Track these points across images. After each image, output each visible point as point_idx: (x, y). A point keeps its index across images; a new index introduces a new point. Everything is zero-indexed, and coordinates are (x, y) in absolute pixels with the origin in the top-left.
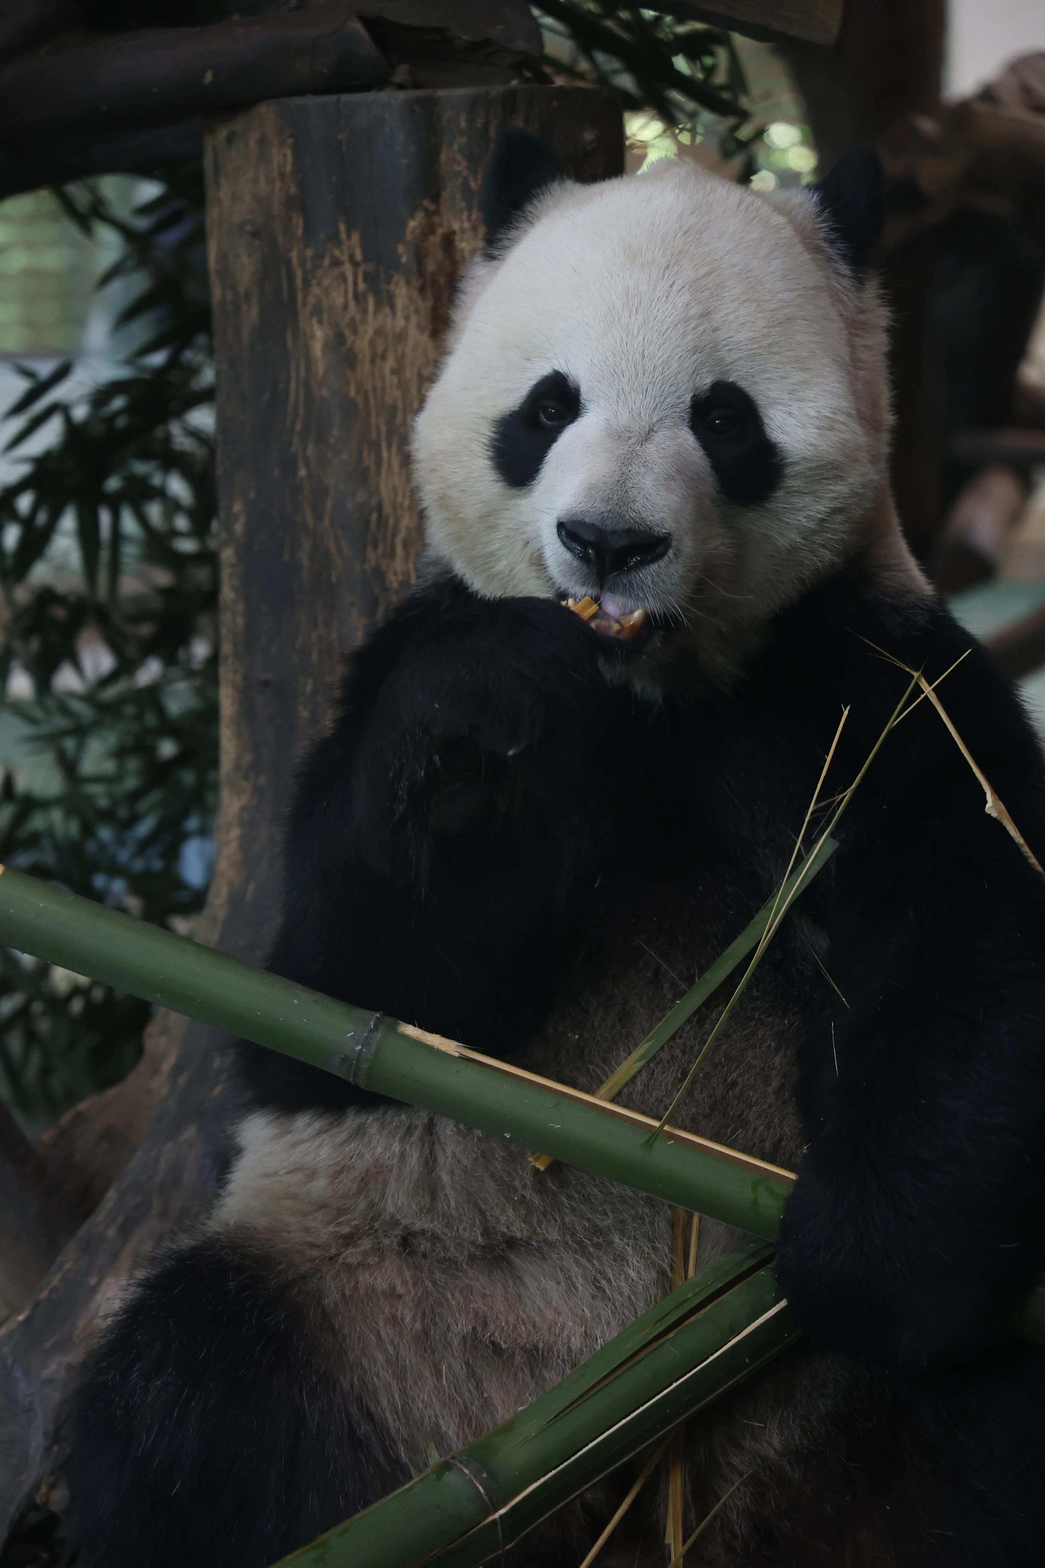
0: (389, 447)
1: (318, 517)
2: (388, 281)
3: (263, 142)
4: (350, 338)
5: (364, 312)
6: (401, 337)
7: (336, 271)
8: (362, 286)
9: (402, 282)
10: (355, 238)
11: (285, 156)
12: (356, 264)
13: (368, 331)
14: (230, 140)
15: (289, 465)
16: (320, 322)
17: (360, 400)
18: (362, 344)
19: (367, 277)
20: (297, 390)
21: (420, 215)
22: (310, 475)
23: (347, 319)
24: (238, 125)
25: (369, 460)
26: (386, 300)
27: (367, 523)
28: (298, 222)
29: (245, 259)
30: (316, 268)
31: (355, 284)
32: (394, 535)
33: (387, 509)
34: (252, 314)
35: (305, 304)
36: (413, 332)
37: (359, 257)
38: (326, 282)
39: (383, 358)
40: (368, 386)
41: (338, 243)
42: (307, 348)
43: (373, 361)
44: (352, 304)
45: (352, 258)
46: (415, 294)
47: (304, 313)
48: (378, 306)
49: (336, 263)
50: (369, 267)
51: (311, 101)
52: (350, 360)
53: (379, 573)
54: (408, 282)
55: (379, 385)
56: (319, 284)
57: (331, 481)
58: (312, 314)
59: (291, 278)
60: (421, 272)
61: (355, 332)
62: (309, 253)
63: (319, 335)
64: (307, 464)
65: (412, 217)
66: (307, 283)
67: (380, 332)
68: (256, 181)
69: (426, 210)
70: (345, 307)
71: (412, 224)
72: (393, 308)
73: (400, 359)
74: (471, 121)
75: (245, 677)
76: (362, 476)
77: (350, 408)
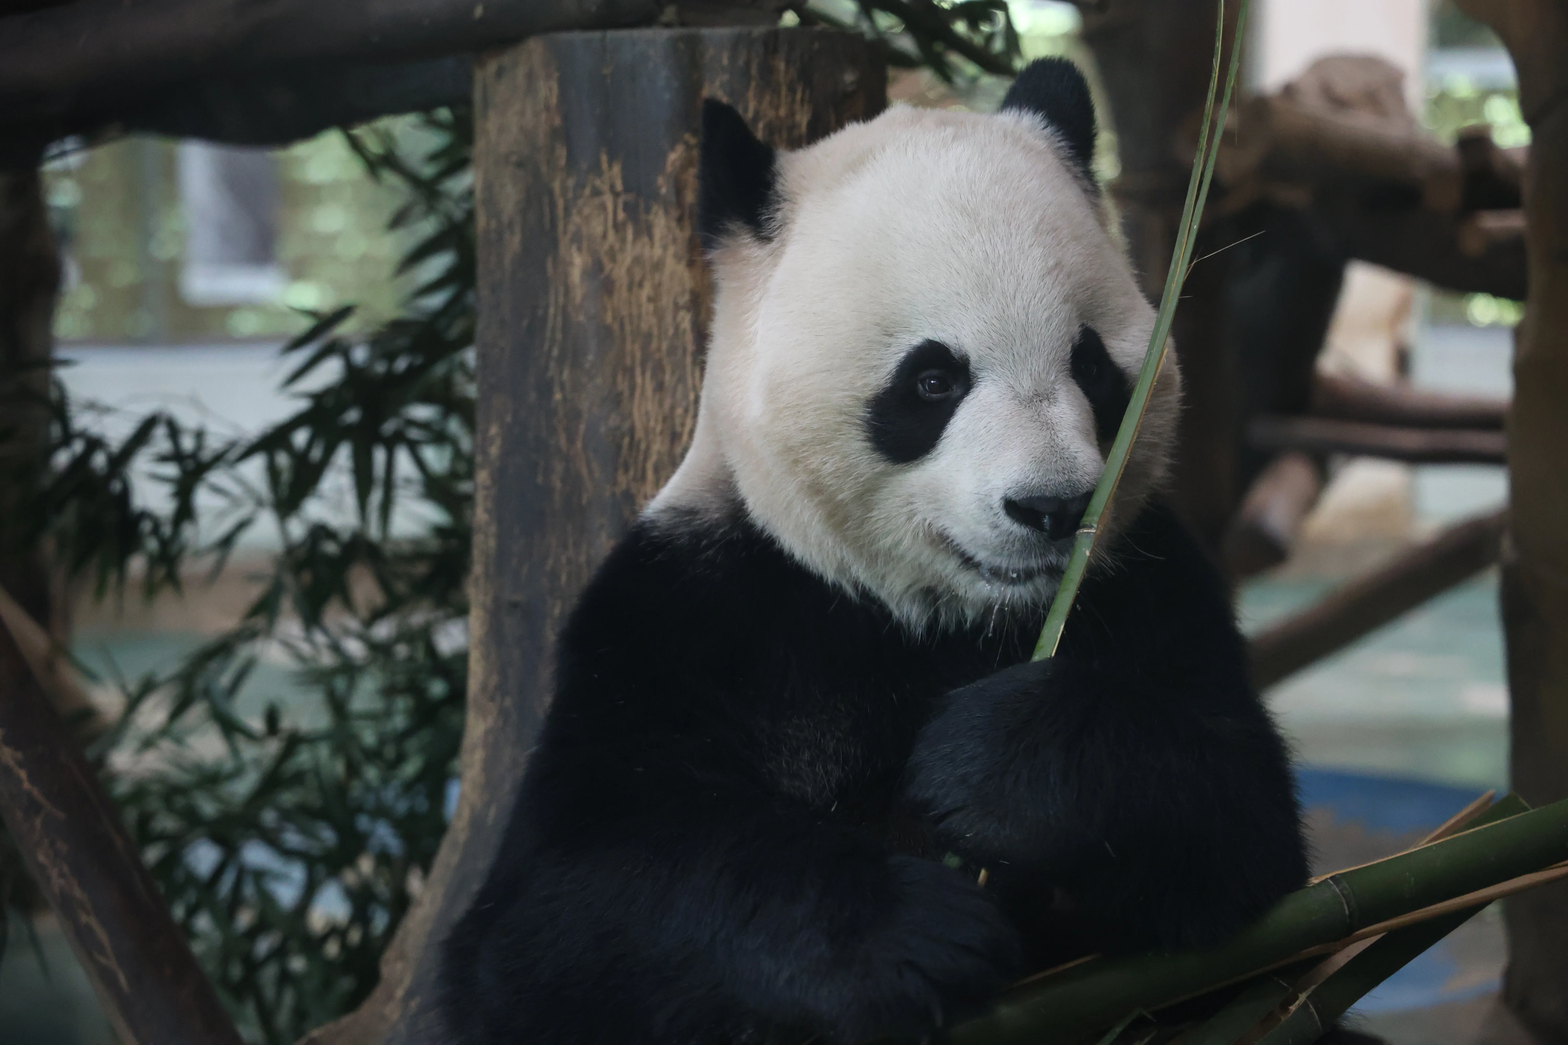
0: (643, 373)
1: (571, 440)
2: (648, 211)
3: (530, 76)
4: (608, 266)
5: (623, 241)
6: (658, 266)
7: (597, 201)
8: (621, 216)
9: (661, 213)
10: (617, 169)
11: (550, 89)
12: (616, 195)
13: (627, 259)
14: (499, 74)
15: (545, 389)
16: (579, 249)
17: (616, 327)
18: (620, 272)
19: (627, 207)
20: (555, 316)
21: (680, 148)
22: (565, 399)
23: (606, 247)
24: (506, 59)
25: (623, 385)
26: (645, 230)
27: (619, 447)
28: (561, 153)
29: (509, 189)
30: (576, 197)
31: (615, 214)
32: (645, 459)
33: (639, 434)
34: (514, 242)
35: (565, 232)
36: (670, 261)
37: (619, 186)
38: (586, 211)
39: (641, 285)
40: (624, 312)
41: (599, 174)
42: (566, 275)
43: (630, 288)
44: (611, 232)
45: (612, 188)
46: (673, 224)
47: (564, 242)
48: (637, 235)
49: (597, 193)
50: (630, 197)
51: (577, 36)
52: (608, 287)
53: (629, 497)
54: (667, 212)
55: (635, 312)
56: (580, 212)
57: (584, 405)
58: (572, 242)
59: (553, 205)
60: (679, 203)
61: (613, 259)
62: (571, 182)
63: (578, 263)
64: (562, 388)
65: (672, 148)
66: (567, 212)
67: (637, 260)
68: (522, 113)
69: (686, 144)
70: (605, 236)
71: (672, 156)
72: (651, 237)
73: (657, 287)
74: (733, 58)
75: (496, 600)
76: (616, 401)
77: (606, 334)
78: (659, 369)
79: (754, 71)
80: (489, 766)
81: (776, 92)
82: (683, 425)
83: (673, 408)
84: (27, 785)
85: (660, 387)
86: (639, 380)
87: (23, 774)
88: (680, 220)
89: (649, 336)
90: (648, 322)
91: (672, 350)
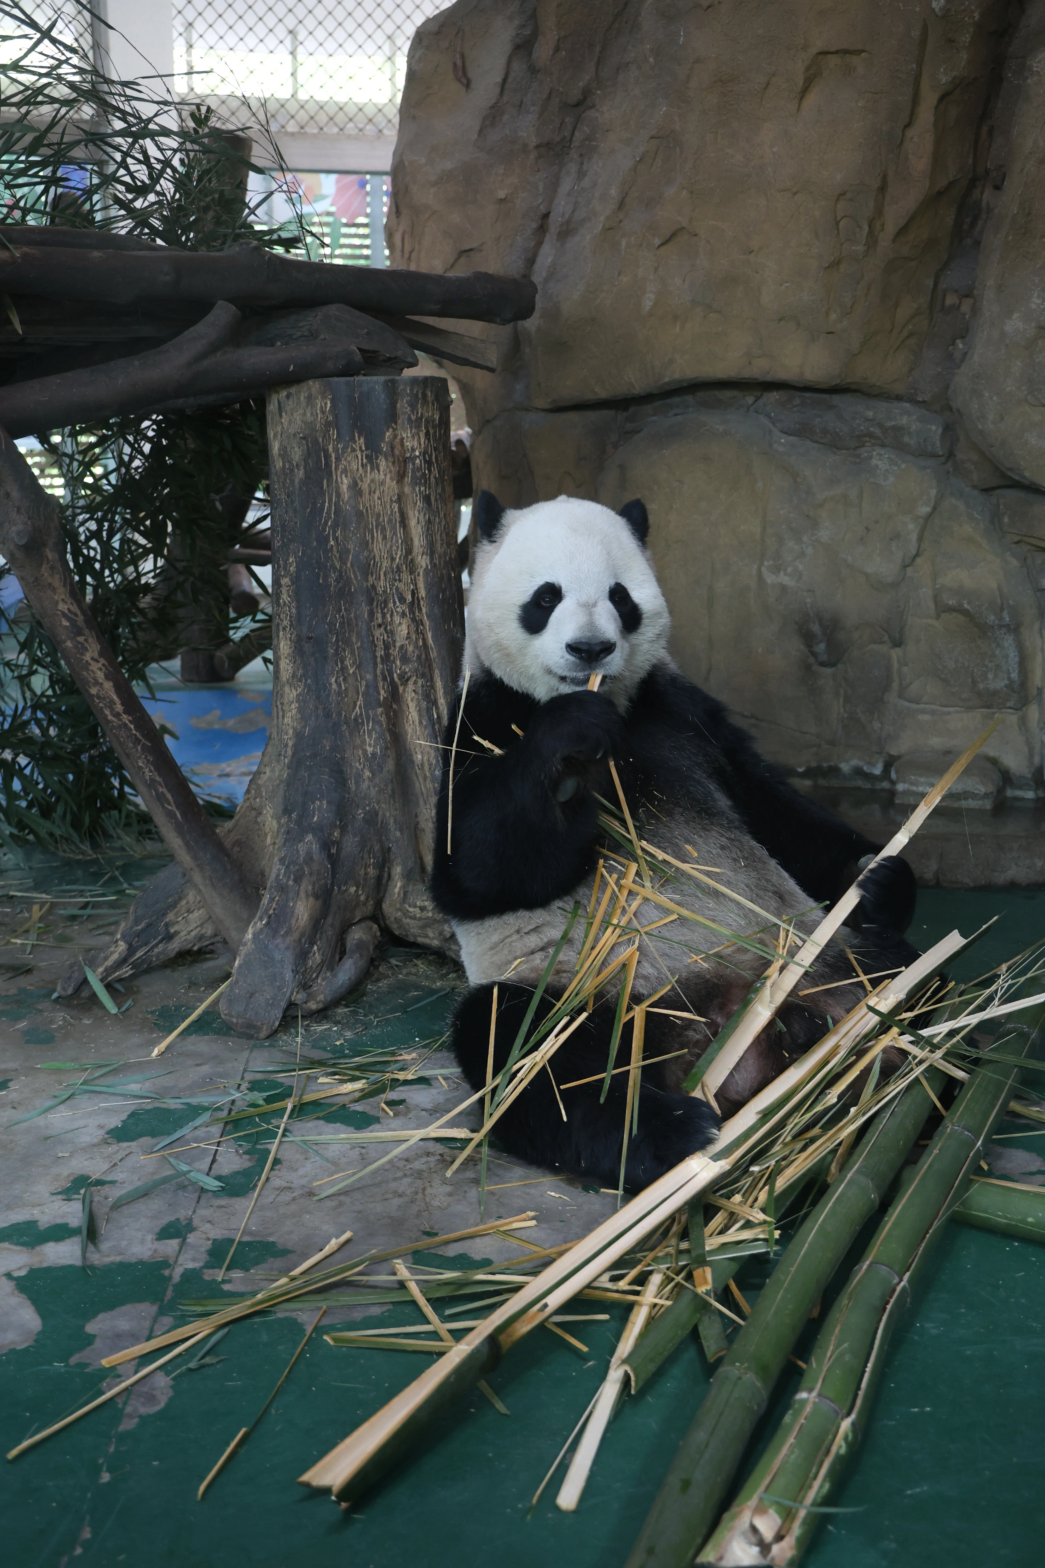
0: (377, 532)
1: (344, 563)
2: (377, 458)
3: (310, 398)
4: (360, 483)
5: (367, 472)
6: (382, 483)
7: (353, 454)
8: (365, 461)
9: (383, 460)
10: (362, 440)
11: (326, 404)
12: (362, 451)
13: (368, 480)
14: (288, 397)
15: (324, 540)
16: (346, 476)
17: (364, 511)
18: (365, 486)
19: (367, 456)
20: (330, 506)
21: (391, 430)
22: (338, 544)
23: (358, 475)
24: (293, 390)
25: (368, 538)
26: (375, 467)
27: (370, 565)
28: (333, 432)
29: (296, 449)
30: (343, 453)
31: (362, 460)
32: (380, 570)
33: (377, 559)
34: (301, 473)
35: (336, 469)
36: (388, 480)
37: (364, 448)
38: (349, 459)
39: (374, 492)
40: (368, 505)
41: (355, 442)
42: (338, 487)
43: (370, 494)
44: (360, 468)
45: (361, 448)
46: (390, 464)
47: (335, 472)
48: (372, 469)
49: (354, 450)
50: (369, 452)
51: (336, 379)
52: (360, 493)
53: (374, 587)
54: (386, 459)
55: (372, 504)
56: (346, 460)
57: (351, 546)
58: (342, 473)
59: (327, 457)
60: (393, 456)
61: (362, 480)
62: (339, 447)
63: (345, 483)
64: (336, 539)
65: (388, 430)
66: (338, 459)
67: (372, 481)
68: (304, 414)
69: (394, 428)
70: (358, 470)
71: (388, 434)
72: (379, 471)
74: (411, 390)
75: (298, 636)
76: (365, 545)
77: (360, 515)
78: (384, 529)
79: (420, 396)
80: (300, 710)
81: (428, 405)
82: (396, 554)
83: (391, 547)
84: (134, 732)
85: (385, 538)
86: (375, 534)
87: (132, 726)
88: (394, 463)
89: (378, 515)
90: (378, 508)
91: (390, 521)
